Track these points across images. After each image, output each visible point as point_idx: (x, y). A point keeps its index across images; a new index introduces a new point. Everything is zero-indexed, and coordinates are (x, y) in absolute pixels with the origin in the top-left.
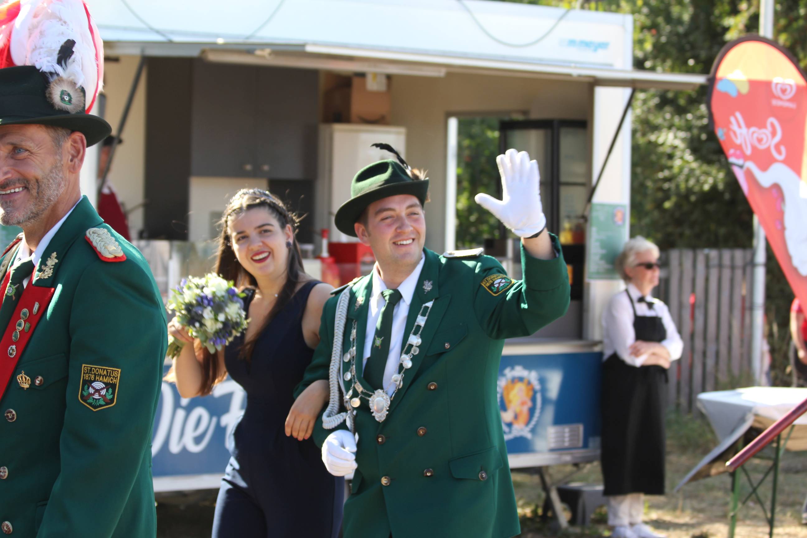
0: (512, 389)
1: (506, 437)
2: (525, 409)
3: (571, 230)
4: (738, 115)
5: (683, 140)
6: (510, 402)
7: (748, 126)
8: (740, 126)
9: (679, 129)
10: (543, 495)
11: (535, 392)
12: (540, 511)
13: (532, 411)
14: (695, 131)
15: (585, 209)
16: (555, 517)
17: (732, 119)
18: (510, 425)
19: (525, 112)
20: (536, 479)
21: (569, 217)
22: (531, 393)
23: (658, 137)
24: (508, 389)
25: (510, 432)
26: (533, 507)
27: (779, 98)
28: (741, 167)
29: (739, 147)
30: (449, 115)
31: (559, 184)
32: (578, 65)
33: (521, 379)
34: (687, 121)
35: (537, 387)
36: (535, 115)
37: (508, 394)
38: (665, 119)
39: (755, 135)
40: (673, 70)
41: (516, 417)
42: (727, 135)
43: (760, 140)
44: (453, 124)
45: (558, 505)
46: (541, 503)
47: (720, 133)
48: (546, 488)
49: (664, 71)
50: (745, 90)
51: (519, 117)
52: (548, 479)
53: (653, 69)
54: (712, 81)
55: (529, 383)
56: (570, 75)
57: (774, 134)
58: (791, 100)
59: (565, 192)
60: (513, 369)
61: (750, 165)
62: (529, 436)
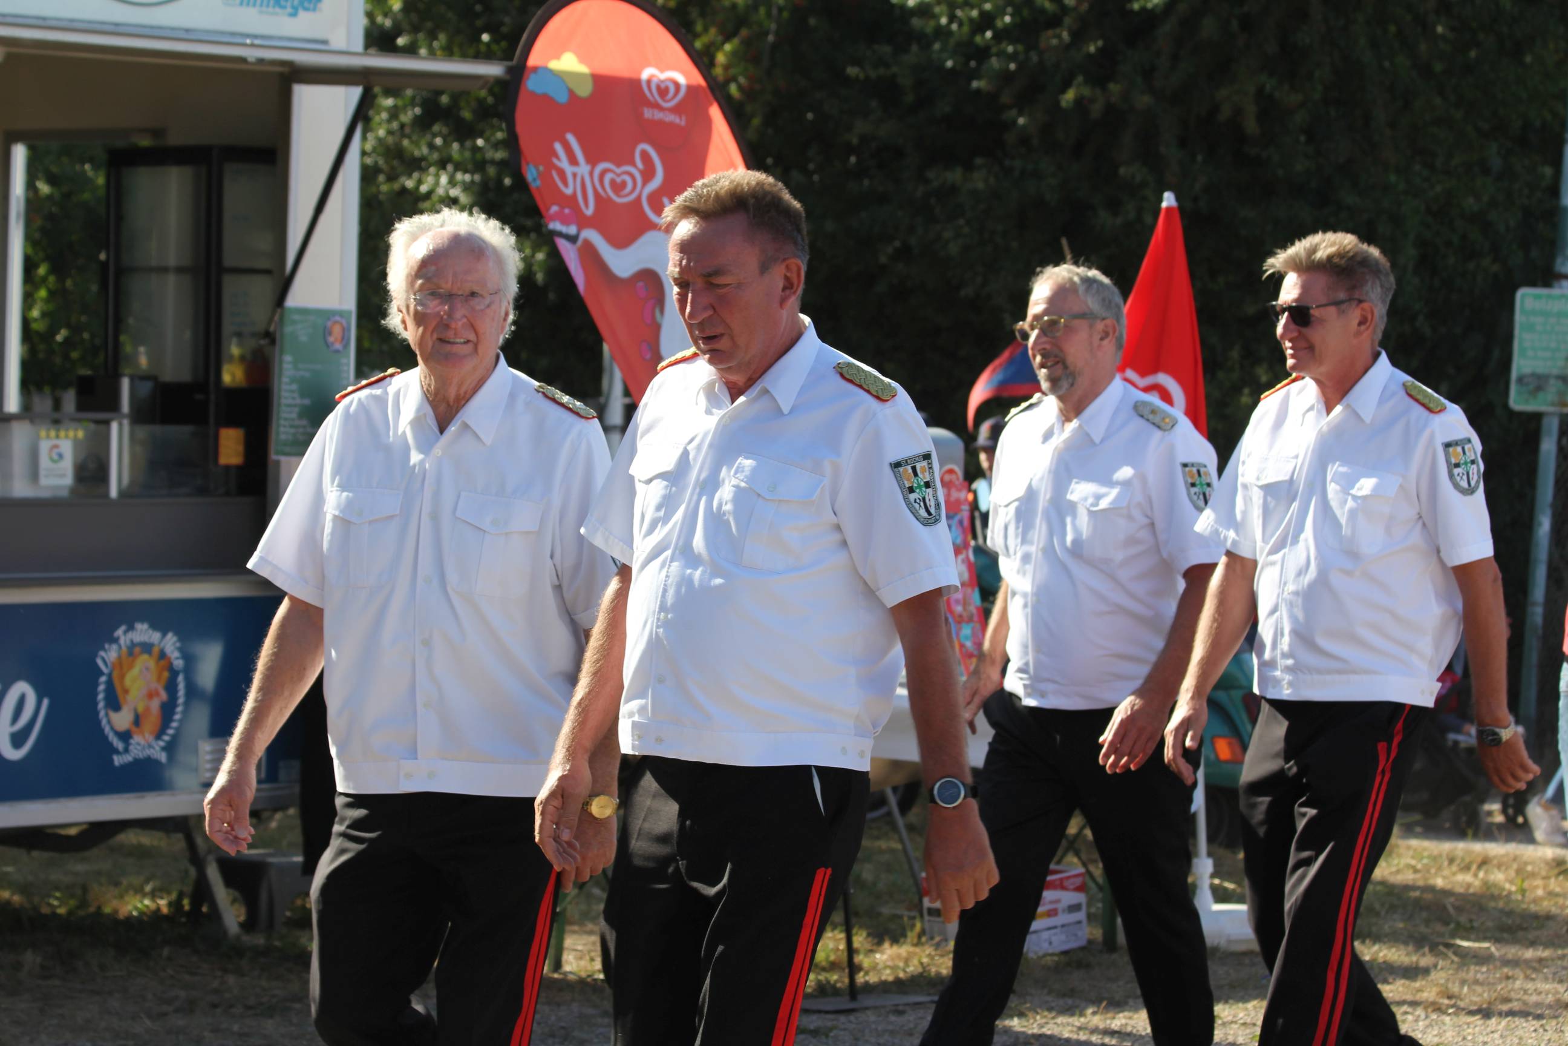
0: (131, 667)
1: (118, 760)
2: (155, 705)
3: (242, 358)
4: (571, 138)
5: (467, 187)
6: (126, 691)
7: (592, 160)
8: (573, 161)
9: (458, 167)
10: (193, 872)
11: (174, 673)
12: (186, 903)
13: (167, 710)
14: (492, 171)
15: (270, 321)
16: (215, 915)
17: (558, 147)
18: (125, 736)
19: (157, 133)
20: (178, 842)
21: (239, 335)
22: (166, 674)
23: (420, 182)
24: (122, 666)
25: (127, 750)
26: (174, 896)
27: (656, 106)
28: (573, 239)
29: (571, 201)
30: (14, 137)
31: (222, 270)
32: (257, 42)
33: (147, 648)
34: (476, 149)
35: (179, 664)
36: (175, 139)
37: (122, 677)
38: (432, 146)
39: (608, 177)
40: (449, 52)
41: (137, 721)
42: (546, 177)
43: (619, 187)
44: (19, 154)
45: (221, 893)
46: (188, 889)
47: (531, 174)
48: (196, 860)
49: (432, 54)
50: (585, 90)
51: (145, 142)
52: (199, 841)
53: (411, 50)
54: (518, 72)
55: (162, 655)
56: (242, 60)
57: (648, 174)
58: (677, 110)
59: (231, 286)
60: (131, 628)
61: (591, 235)
62: (163, 757)
